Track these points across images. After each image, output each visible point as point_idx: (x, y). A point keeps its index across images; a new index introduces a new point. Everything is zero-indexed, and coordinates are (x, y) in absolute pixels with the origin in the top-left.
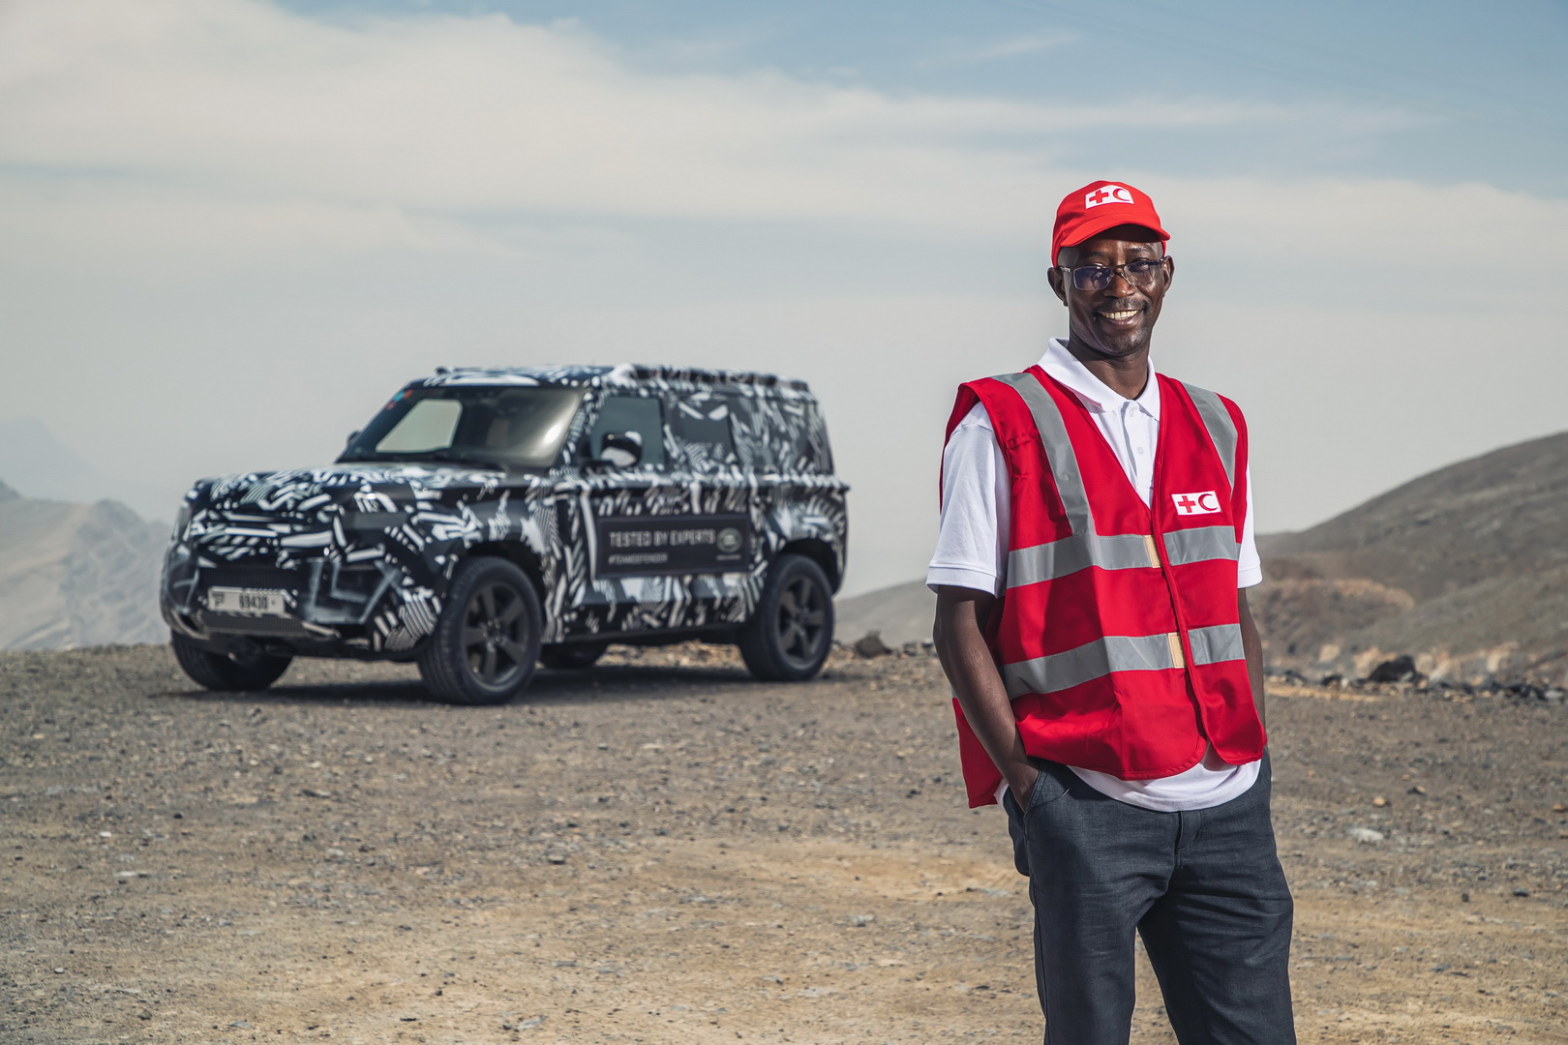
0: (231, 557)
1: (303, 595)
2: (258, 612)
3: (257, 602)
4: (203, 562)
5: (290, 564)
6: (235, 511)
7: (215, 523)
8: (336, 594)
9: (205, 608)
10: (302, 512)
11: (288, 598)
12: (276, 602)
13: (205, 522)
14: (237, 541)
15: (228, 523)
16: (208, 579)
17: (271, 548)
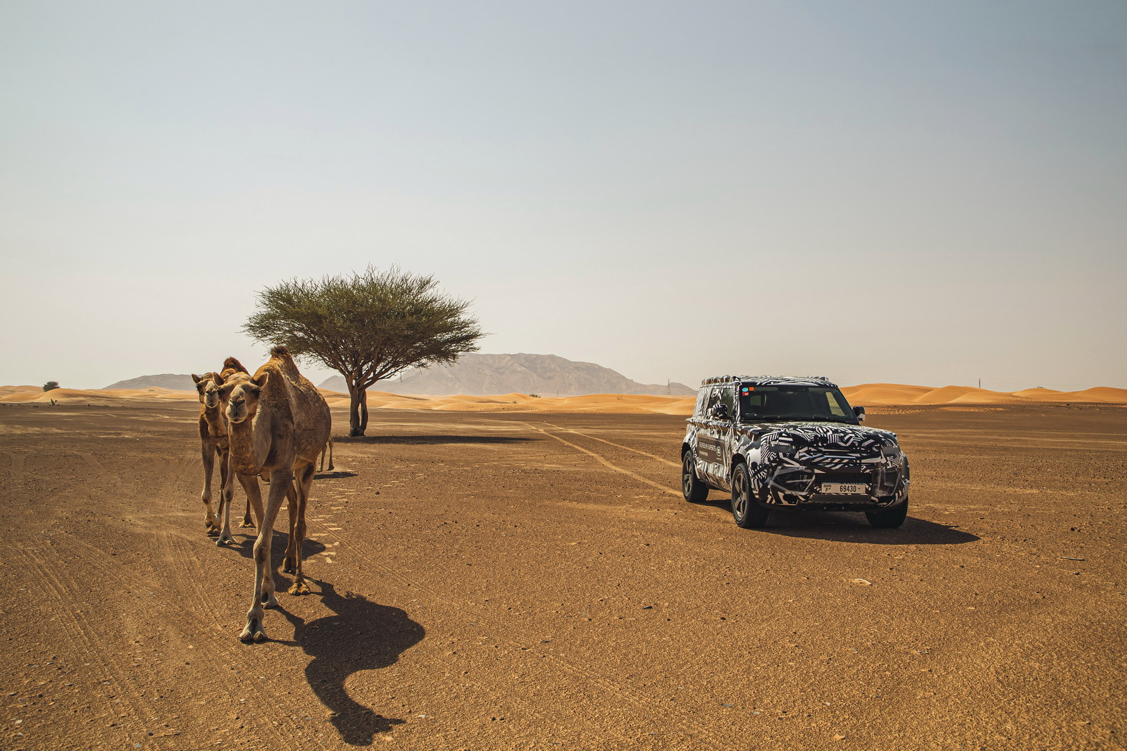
0: (833, 468)
1: (875, 485)
2: (849, 493)
3: (850, 489)
4: (816, 471)
5: (868, 471)
6: (825, 447)
7: (815, 453)
8: (885, 484)
9: (817, 492)
10: (863, 447)
11: (867, 487)
12: (861, 489)
13: (808, 452)
14: (836, 461)
15: (824, 453)
16: (820, 480)
17: (855, 464)
